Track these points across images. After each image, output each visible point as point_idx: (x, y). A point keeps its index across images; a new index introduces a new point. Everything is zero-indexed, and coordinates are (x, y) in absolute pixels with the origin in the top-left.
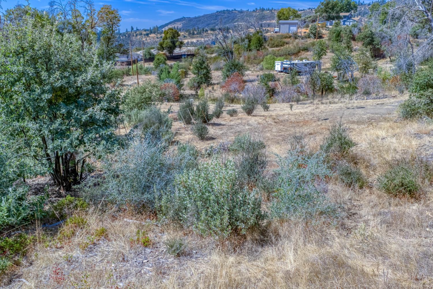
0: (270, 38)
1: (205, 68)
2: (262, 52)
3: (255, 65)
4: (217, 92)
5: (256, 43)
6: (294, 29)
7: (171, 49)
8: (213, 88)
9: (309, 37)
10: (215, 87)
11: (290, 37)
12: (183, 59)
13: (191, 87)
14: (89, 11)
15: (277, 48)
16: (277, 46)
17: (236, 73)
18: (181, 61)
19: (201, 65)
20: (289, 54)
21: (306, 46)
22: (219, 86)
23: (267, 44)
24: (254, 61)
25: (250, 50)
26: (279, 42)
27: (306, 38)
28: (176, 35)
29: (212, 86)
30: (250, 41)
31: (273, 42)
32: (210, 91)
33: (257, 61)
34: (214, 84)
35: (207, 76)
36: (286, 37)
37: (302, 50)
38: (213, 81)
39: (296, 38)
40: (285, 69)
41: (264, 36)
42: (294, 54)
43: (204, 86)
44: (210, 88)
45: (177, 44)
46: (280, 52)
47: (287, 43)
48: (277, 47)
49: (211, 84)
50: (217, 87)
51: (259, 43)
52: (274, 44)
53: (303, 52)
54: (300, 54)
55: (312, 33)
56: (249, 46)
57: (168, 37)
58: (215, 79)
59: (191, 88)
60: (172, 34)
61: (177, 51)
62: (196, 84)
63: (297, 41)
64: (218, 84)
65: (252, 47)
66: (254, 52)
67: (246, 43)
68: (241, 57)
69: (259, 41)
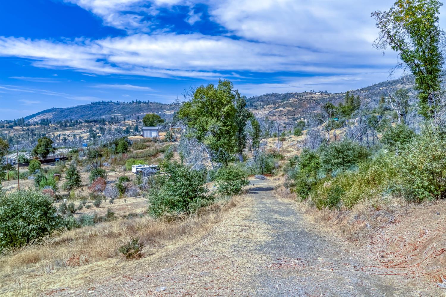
0: (134, 142)
1: (76, 174)
2: (127, 155)
3: (121, 165)
4: (85, 192)
5: (122, 147)
6: (154, 134)
7: (45, 154)
8: (82, 189)
9: (166, 141)
10: (84, 188)
11: (151, 141)
12: (56, 163)
13: (64, 189)
16: (140, 149)
17: (99, 177)
18: (54, 165)
19: (72, 172)
20: (149, 156)
21: (162, 149)
22: (87, 187)
23: (132, 148)
24: (120, 162)
25: (117, 153)
26: (142, 146)
27: (164, 142)
28: (50, 143)
29: (81, 188)
30: (117, 146)
31: (137, 146)
32: (80, 192)
33: (122, 162)
34: (84, 186)
35: (78, 180)
36: (148, 141)
37: (160, 152)
38: (84, 183)
39: (156, 142)
41: (129, 140)
42: (152, 155)
43: (75, 188)
44: (80, 189)
45: (51, 150)
46: (142, 155)
47: (148, 146)
48: (140, 150)
49: (81, 186)
50: (86, 188)
51: (125, 147)
52: (137, 147)
53: (160, 154)
54: (158, 155)
55: (168, 137)
56: (116, 149)
57: (42, 145)
58: (84, 181)
59: (64, 190)
60: (46, 142)
61: (51, 155)
62: (68, 187)
63: (156, 144)
64: (86, 185)
65: (119, 151)
66: (120, 155)
67: (113, 147)
68: (109, 159)
69: (124, 145)
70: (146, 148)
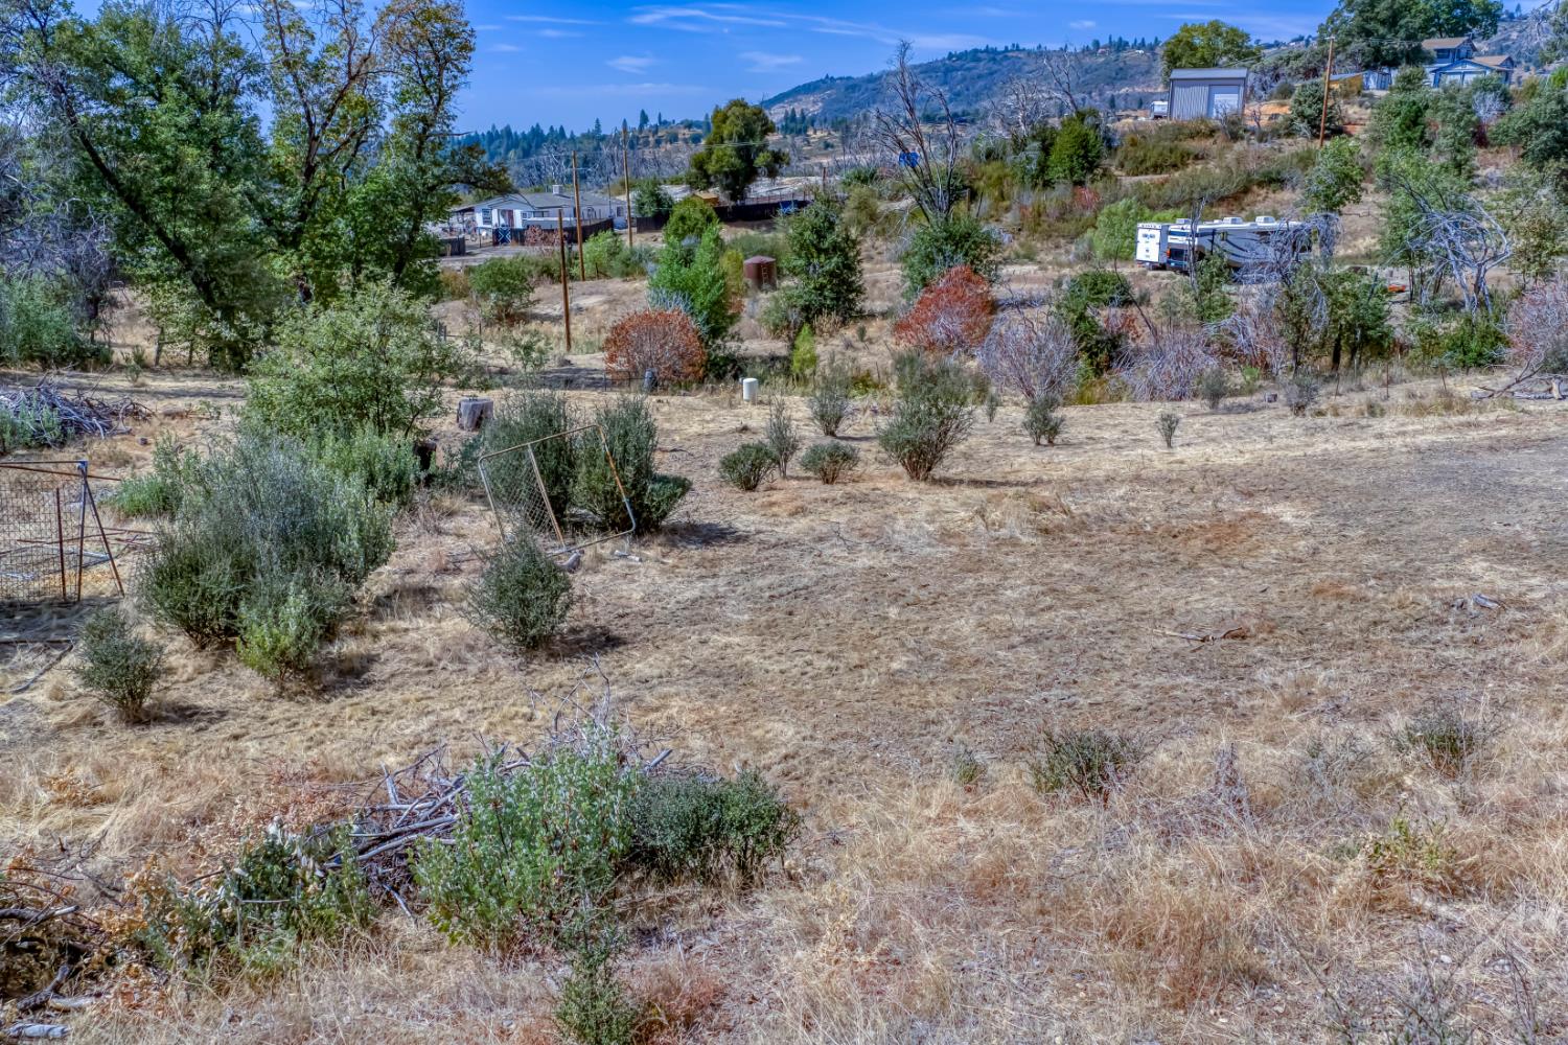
0: (1128, 138)
1: (835, 247)
2: (1093, 189)
3: (1062, 241)
4: (875, 348)
5: (1071, 157)
6: (1228, 101)
7: (740, 177)
8: (862, 332)
9: (1289, 135)
10: (872, 329)
11: (1212, 133)
12: (780, 220)
13: (776, 326)
15: (1156, 177)
16: (1157, 168)
17: (960, 266)
18: (771, 227)
19: (821, 236)
20: (1204, 200)
21: (1274, 167)
22: (887, 324)
23: (1116, 162)
24: (1060, 225)
25: (1047, 184)
26: (1166, 152)
27: (1279, 136)
28: (758, 128)
29: (861, 324)
30: (1046, 149)
31: (1140, 153)
32: (849, 345)
33: (1071, 227)
34: (872, 316)
35: (844, 282)
36: (1195, 135)
37: (1260, 184)
38: (868, 305)
39: (1235, 137)
40: (1176, 253)
41: (1107, 130)
42: (1222, 199)
43: (825, 321)
44: (850, 333)
45: (760, 160)
46: (1167, 191)
47: (1196, 157)
48: (1155, 172)
49: (861, 315)
50: (881, 329)
51: (1085, 157)
52: (1143, 161)
53: (1263, 192)
54: (1249, 198)
55: (1301, 115)
56: (1043, 168)
57: (725, 133)
58: (881, 297)
59: (776, 331)
60: (740, 123)
61: (761, 190)
62: (795, 316)
63: (1238, 146)
64: (884, 315)
65: (1056, 172)
66: (1062, 191)
67: (1031, 154)
68: (1007, 209)
69: (1084, 147)
70: (1185, 166)
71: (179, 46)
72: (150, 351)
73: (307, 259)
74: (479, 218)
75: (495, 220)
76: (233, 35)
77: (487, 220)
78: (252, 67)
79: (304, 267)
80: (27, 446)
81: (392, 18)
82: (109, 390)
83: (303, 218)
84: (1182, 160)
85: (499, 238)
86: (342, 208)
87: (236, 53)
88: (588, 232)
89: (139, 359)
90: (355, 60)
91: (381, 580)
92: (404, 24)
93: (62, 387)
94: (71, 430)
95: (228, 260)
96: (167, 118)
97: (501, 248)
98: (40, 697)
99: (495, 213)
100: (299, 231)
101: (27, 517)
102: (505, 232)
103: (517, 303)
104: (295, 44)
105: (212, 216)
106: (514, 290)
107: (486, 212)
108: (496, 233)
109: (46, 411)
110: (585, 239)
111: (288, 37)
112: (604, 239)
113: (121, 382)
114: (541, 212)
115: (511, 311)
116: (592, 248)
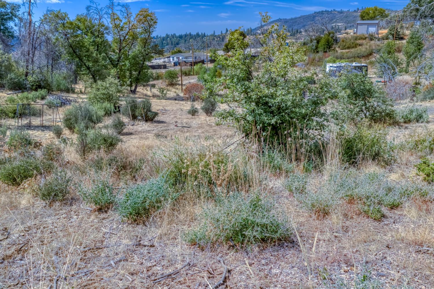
5: (324, 45)
6: (372, 30)
9: (387, 39)
11: (365, 38)
14: (126, 15)
15: (347, 50)
16: (348, 48)
20: (358, 57)
21: (379, 48)
23: (338, 46)
24: (318, 63)
25: (318, 52)
26: (351, 44)
27: (384, 39)
30: (318, 42)
31: (344, 44)
36: (361, 38)
39: (371, 40)
41: (336, 37)
42: (363, 56)
46: (349, 54)
47: (360, 45)
48: (348, 49)
51: (328, 45)
52: (345, 46)
54: (371, 57)
55: (391, 33)
56: (317, 48)
65: (320, 49)
66: (321, 54)
67: (314, 44)
69: (328, 42)
70: (356, 47)
71: (91, 24)
72: (83, 90)
73: (118, 70)
74: (171, 59)
75: (175, 60)
76: (103, 22)
77: (173, 60)
78: (107, 28)
79: (118, 72)
80: (55, 107)
81: (139, 16)
82: (72, 97)
83: (118, 61)
84: (356, 46)
85: (175, 64)
86: (127, 58)
87: (103, 26)
88: (196, 63)
89: (81, 91)
90: (131, 25)
91: (100, 125)
92: (142, 17)
93: (63, 96)
94: (63, 104)
95: (98, 71)
96: (87, 39)
97: (175, 67)
98: (47, 135)
99: (175, 58)
100: (118, 64)
101: (50, 115)
102: (177, 63)
103: (174, 81)
104: (117, 22)
105: (96, 61)
106: (174, 78)
107: (173, 58)
108: (175, 63)
109: (58, 100)
110: (194, 65)
111: (116, 21)
112: (199, 65)
113: (75, 96)
114: (186, 58)
115: (173, 83)
116: (196, 67)
